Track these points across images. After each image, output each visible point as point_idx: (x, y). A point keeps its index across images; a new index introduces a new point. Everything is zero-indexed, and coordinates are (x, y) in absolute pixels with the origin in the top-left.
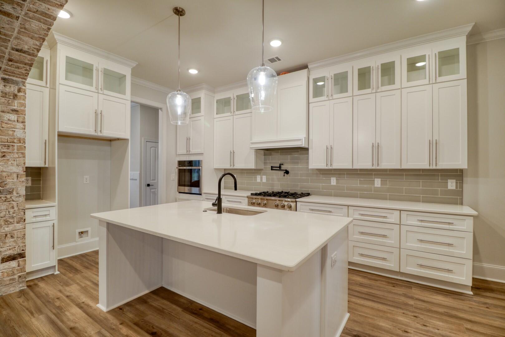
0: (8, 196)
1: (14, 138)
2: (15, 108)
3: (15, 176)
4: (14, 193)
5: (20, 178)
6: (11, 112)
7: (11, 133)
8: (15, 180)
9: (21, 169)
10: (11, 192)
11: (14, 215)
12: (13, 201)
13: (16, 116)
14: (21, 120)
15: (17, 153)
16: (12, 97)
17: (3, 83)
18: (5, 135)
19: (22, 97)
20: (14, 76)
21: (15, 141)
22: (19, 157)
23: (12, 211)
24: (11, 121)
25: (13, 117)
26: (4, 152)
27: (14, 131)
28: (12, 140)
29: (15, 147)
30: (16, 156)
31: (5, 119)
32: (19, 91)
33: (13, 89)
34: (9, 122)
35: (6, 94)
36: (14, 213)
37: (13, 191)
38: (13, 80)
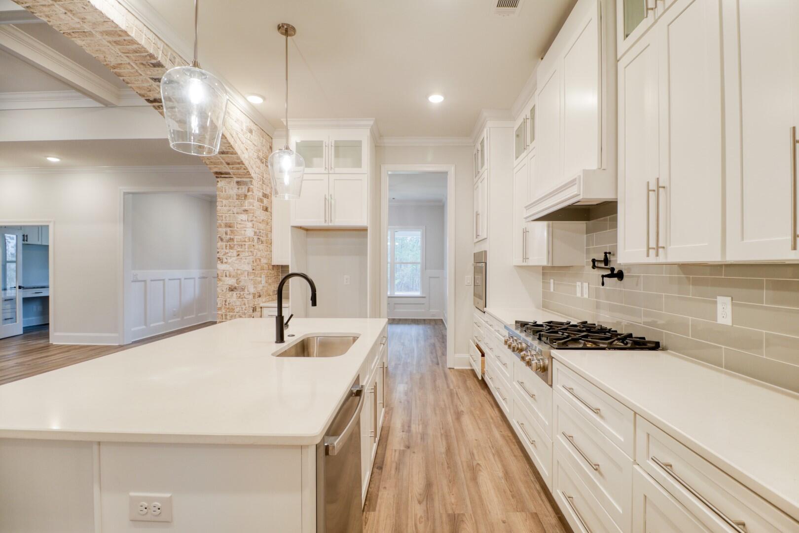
0: (242, 293)
1: (246, 237)
2: (246, 208)
3: (246, 273)
4: (246, 290)
5: (250, 276)
6: (243, 212)
7: (243, 232)
8: (246, 278)
9: (251, 267)
10: (243, 290)
11: (246, 312)
12: (245, 298)
13: (246, 215)
14: (250, 219)
15: (248, 251)
16: (243, 198)
17: (237, 187)
18: (239, 236)
19: (251, 196)
20: (243, 177)
21: (247, 240)
22: (250, 256)
23: (244, 307)
24: (243, 221)
25: (244, 217)
26: (239, 251)
27: (245, 230)
28: (244, 240)
29: (247, 246)
30: (247, 254)
31: (239, 220)
32: (248, 191)
33: (243, 190)
34: (243, 222)
35: (239, 196)
36: (245, 310)
37: (245, 288)
38: (244, 181)
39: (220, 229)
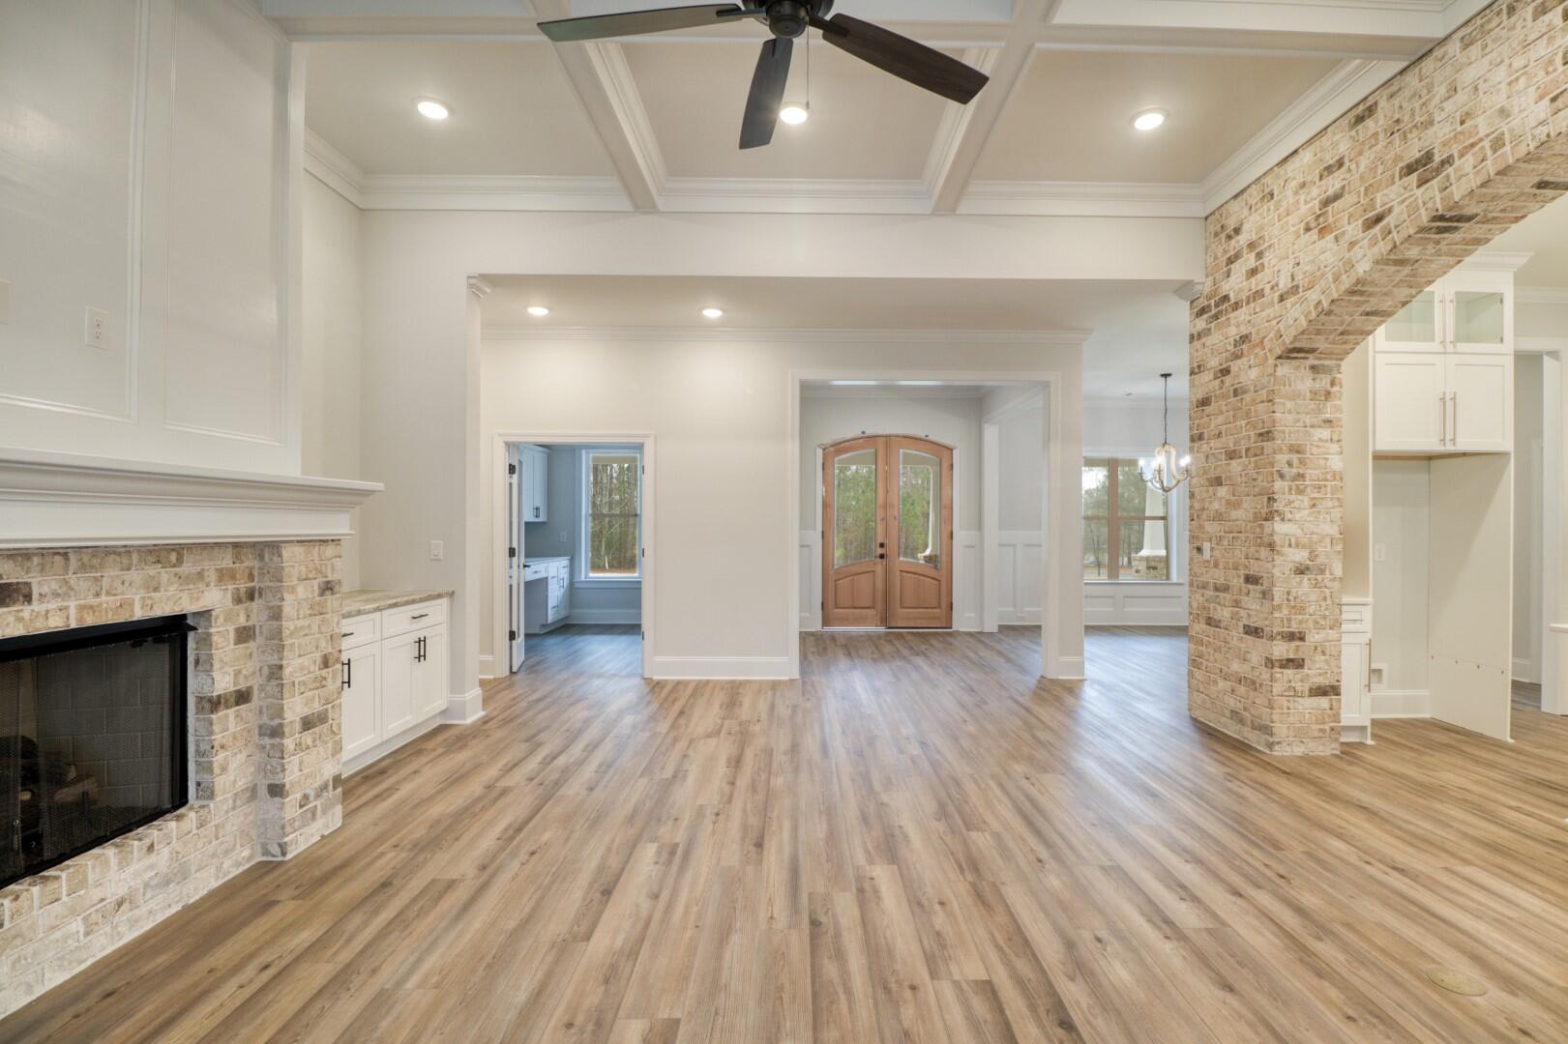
0: (1320, 578)
1: (1327, 472)
2: (1328, 416)
3: (1328, 540)
4: (1327, 572)
5: (1336, 544)
6: (1323, 425)
7: (1322, 462)
8: (1329, 549)
9: (1337, 528)
10: (1322, 571)
11: (1327, 613)
12: (1326, 587)
13: (1329, 430)
14: (1335, 438)
15: (1332, 499)
16: (1323, 398)
17: (1312, 376)
18: (1315, 469)
19: (1338, 395)
20: (1326, 359)
21: (1329, 477)
22: (1333, 507)
23: (1323, 604)
24: (1323, 441)
25: (1325, 433)
26: (1314, 498)
27: (1327, 459)
28: (1324, 477)
29: (1329, 488)
30: (1330, 504)
31: (1316, 438)
32: (1333, 384)
33: (1323, 382)
34: (1321, 444)
35: (1316, 394)
36: (1326, 609)
37: (1325, 569)
38: (1324, 366)
39: (1278, 457)
